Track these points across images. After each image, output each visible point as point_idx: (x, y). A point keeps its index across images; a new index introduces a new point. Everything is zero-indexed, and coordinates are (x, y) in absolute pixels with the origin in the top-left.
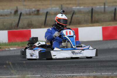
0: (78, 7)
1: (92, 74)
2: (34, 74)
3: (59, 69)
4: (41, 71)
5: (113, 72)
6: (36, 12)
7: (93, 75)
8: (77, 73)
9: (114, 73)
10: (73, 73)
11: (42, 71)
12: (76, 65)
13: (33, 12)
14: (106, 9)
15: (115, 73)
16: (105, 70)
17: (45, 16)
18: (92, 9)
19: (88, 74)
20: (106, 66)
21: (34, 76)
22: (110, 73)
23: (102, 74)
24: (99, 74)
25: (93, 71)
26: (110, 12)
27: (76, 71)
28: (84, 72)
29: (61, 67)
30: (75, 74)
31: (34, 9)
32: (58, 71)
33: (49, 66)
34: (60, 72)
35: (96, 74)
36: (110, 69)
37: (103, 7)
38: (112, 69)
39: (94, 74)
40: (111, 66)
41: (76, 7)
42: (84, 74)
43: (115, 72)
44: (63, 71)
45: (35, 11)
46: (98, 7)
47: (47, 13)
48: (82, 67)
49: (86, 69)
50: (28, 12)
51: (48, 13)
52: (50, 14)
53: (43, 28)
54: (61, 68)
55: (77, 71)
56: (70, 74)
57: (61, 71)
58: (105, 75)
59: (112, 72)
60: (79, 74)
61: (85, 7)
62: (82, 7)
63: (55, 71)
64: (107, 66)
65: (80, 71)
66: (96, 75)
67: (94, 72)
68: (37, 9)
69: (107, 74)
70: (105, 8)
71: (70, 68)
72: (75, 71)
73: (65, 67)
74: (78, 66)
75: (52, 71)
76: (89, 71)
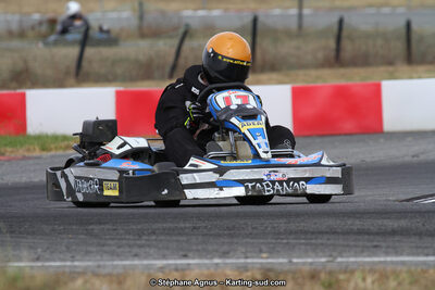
0: (201, 13)
1: (255, 260)
2: (38, 259)
3: (132, 242)
4: (64, 248)
5: (335, 254)
6: (44, 28)
7: (259, 266)
8: (201, 257)
9: (335, 258)
10: (185, 256)
11: (68, 248)
12: (194, 228)
13: (33, 28)
14: (306, 22)
15: (339, 260)
16: (303, 247)
18: (255, 20)
19: (242, 261)
20: (306, 233)
21: (39, 264)
22: (323, 260)
23: (295, 260)
24: (281, 260)
25: (261, 251)
26: (322, 34)
27: (198, 250)
28: (225, 254)
29: (140, 234)
30: (193, 258)
31: (36, 17)
32: (130, 246)
33: (96, 228)
34: (135, 250)
35: (270, 260)
36: (322, 244)
37: (294, 11)
38: (329, 242)
39: (264, 261)
40: (326, 233)
41: (196, 10)
42: (228, 261)
43: (340, 255)
44: (147, 250)
45: (40, 23)
46: (277, 11)
47: (88, 30)
48: (220, 235)
49: (235, 240)
50: (15, 27)
53: (72, 86)
54: (140, 236)
55: (200, 247)
56: (175, 259)
57: (141, 246)
58: (304, 264)
59: (331, 256)
60: (206, 258)
61: (226, 10)
62: (216, 13)
63: (119, 247)
64: (313, 233)
65: (210, 248)
66: (269, 266)
67: (264, 255)
68: (50, 15)
69: (310, 260)
70: (300, 16)
71: (175, 238)
72: (194, 248)
73: (154, 233)
74: (205, 231)
75: (106, 248)
76: (243, 250)
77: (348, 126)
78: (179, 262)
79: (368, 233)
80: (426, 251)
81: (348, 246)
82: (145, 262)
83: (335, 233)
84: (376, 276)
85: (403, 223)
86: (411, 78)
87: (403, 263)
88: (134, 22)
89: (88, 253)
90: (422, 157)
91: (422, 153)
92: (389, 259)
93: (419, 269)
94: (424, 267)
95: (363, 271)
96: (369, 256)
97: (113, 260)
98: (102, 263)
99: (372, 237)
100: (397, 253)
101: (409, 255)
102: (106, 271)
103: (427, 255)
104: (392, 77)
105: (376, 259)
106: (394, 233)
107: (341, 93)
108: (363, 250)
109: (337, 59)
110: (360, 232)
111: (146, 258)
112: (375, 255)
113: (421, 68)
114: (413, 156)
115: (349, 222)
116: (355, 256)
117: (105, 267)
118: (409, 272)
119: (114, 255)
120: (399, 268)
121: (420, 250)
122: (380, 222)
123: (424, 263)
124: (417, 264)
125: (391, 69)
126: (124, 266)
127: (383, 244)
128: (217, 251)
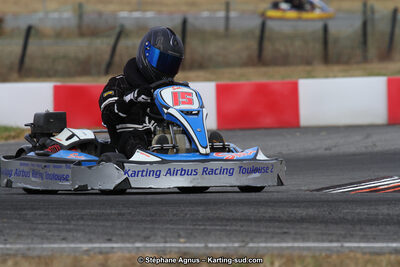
0: (137, 14)
1: (173, 245)
3: (61, 227)
5: (248, 239)
7: (176, 250)
8: (123, 242)
9: (248, 243)
10: (109, 240)
12: (119, 214)
14: (233, 24)
15: (251, 245)
16: (218, 233)
17: (20, 41)
18: (185, 22)
19: (162, 245)
20: (222, 219)
22: (236, 245)
23: (210, 245)
24: (197, 245)
25: (179, 236)
26: (246, 34)
27: (122, 235)
28: (146, 239)
29: (69, 219)
30: (117, 242)
32: (59, 230)
33: (29, 213)
34: (64, 234)
35: (188, 245)
36: (236, 230)
37: (222, 14)
38: (242, 229)
39: (181, 245)
40: (241, 220)
41: (131, 11)
42: (148, 245)
43: (252, 241)
44: (75, 234)
46: (205, 14)
47: (29, 29)
48: (142, 221)
49: (156, 226)
51: (33, 32)
52: (41, 35)
53: (15, 81)
54: (69, 221)
55: (123, 232)
56: (100, 243)
57: (69, 231)
58: (218, 248)
59: (243, 241)
60: (129, 242)
61: (160, 12)
62: (149, 14)
63: (49, 231)
64: (228, 220)
65: (133, 232)
67: (182, 240)
69: (224, 245)
70: (227, 18)
71: (101, 223)
72: (118, 232)
73: (82, 219)
74: (129, 217)
75: (37, 232)
76: (163, 235)
77: (268, 120)
78: (103, 245)
79: (279, 220)
80: (330, 238)
81: (260, 232)
82: (72, 245)
83: (248, 220)
84: (284, 260)
85: (311, 211)
86: (327, 77)
87: (309, 249)
88: (74, 22)
89: (20, 236)
90: (334, 151)
91: (335, 146)
92: (296, 245)
93: (324, 254)
94: (328, 253)
95: (272, 256)
96: (278, 242)
97: (42, 243)
98: (32, 246)
99: (282, 225)
100: (304, 240)
101: (314, 241)
102: (36, 253)
103: (331, 241)
104: (310, 75)
105: (284, 245)
106: (302, 220)
107: (261, 90)
108: (273, 237)
109: (260, 59)
110: (272, 220)
111: (73, 242)
112: (284, 241)
113: (336, 68)
114: (326, 149)
115: (262, 210)
116: (266, 242)
117: (34, 249)
118: (314, 257)
119: (44, 238)
120: (305, 253)
121: (325, 237)
122: (290, 210)
123: (328, 249)
124: (321, 249)
125: (308, 68)
126: (53, 249)
127: (292, 231)
128: (139, 235)
